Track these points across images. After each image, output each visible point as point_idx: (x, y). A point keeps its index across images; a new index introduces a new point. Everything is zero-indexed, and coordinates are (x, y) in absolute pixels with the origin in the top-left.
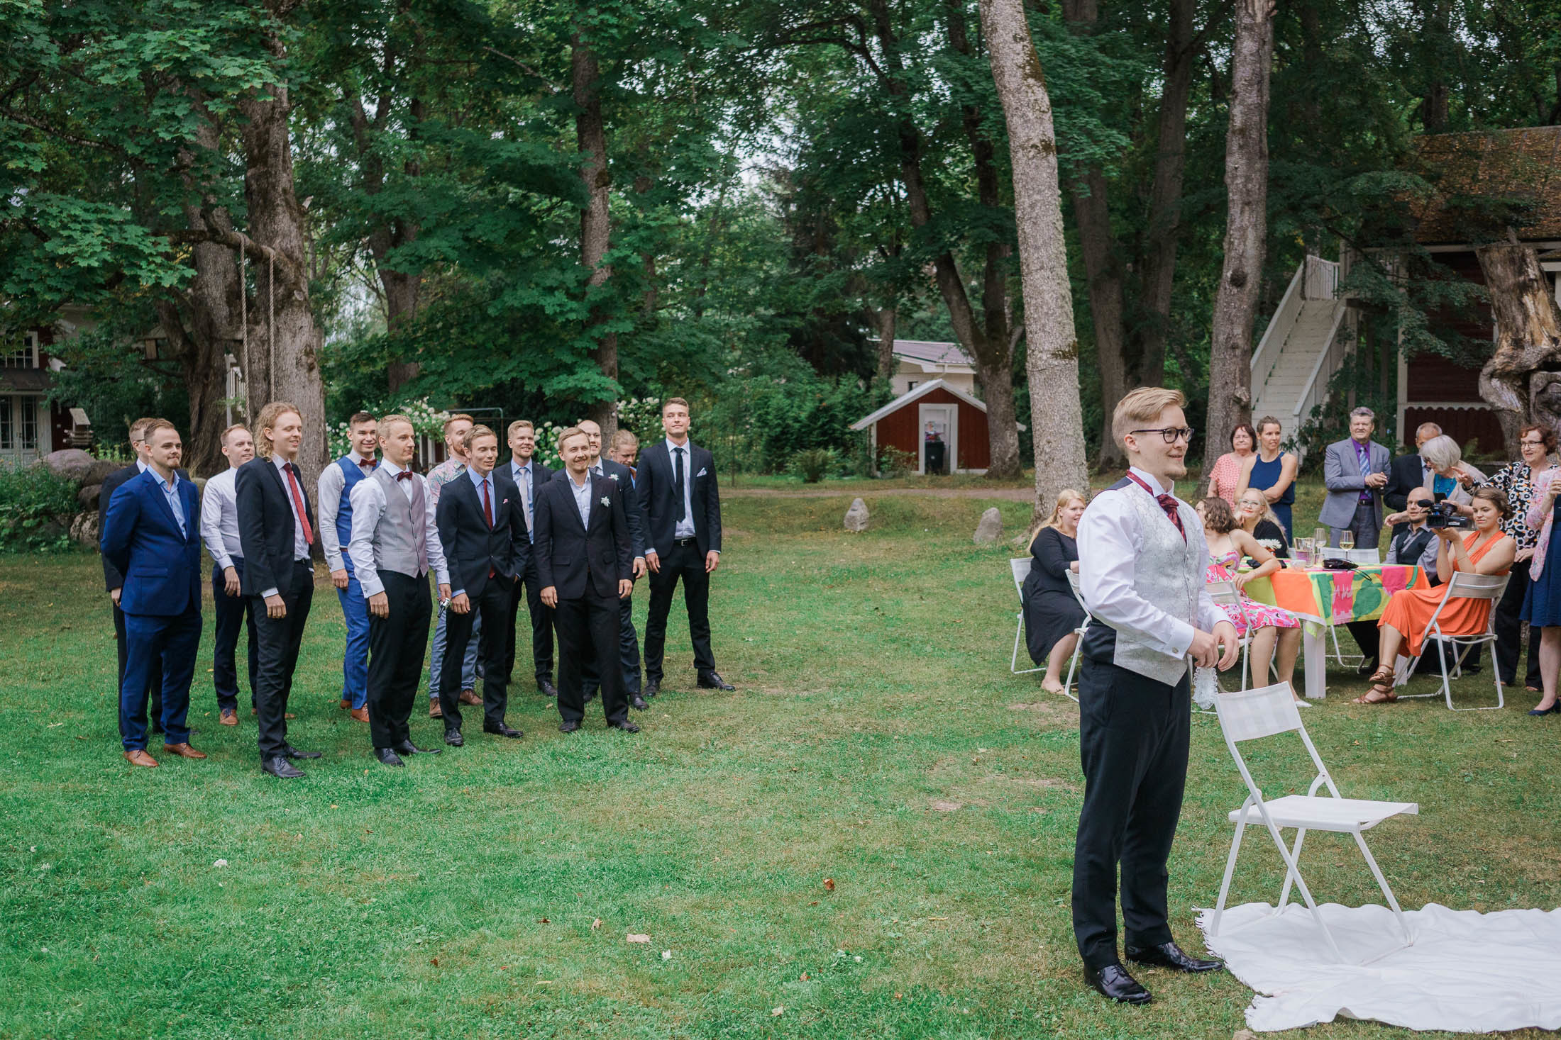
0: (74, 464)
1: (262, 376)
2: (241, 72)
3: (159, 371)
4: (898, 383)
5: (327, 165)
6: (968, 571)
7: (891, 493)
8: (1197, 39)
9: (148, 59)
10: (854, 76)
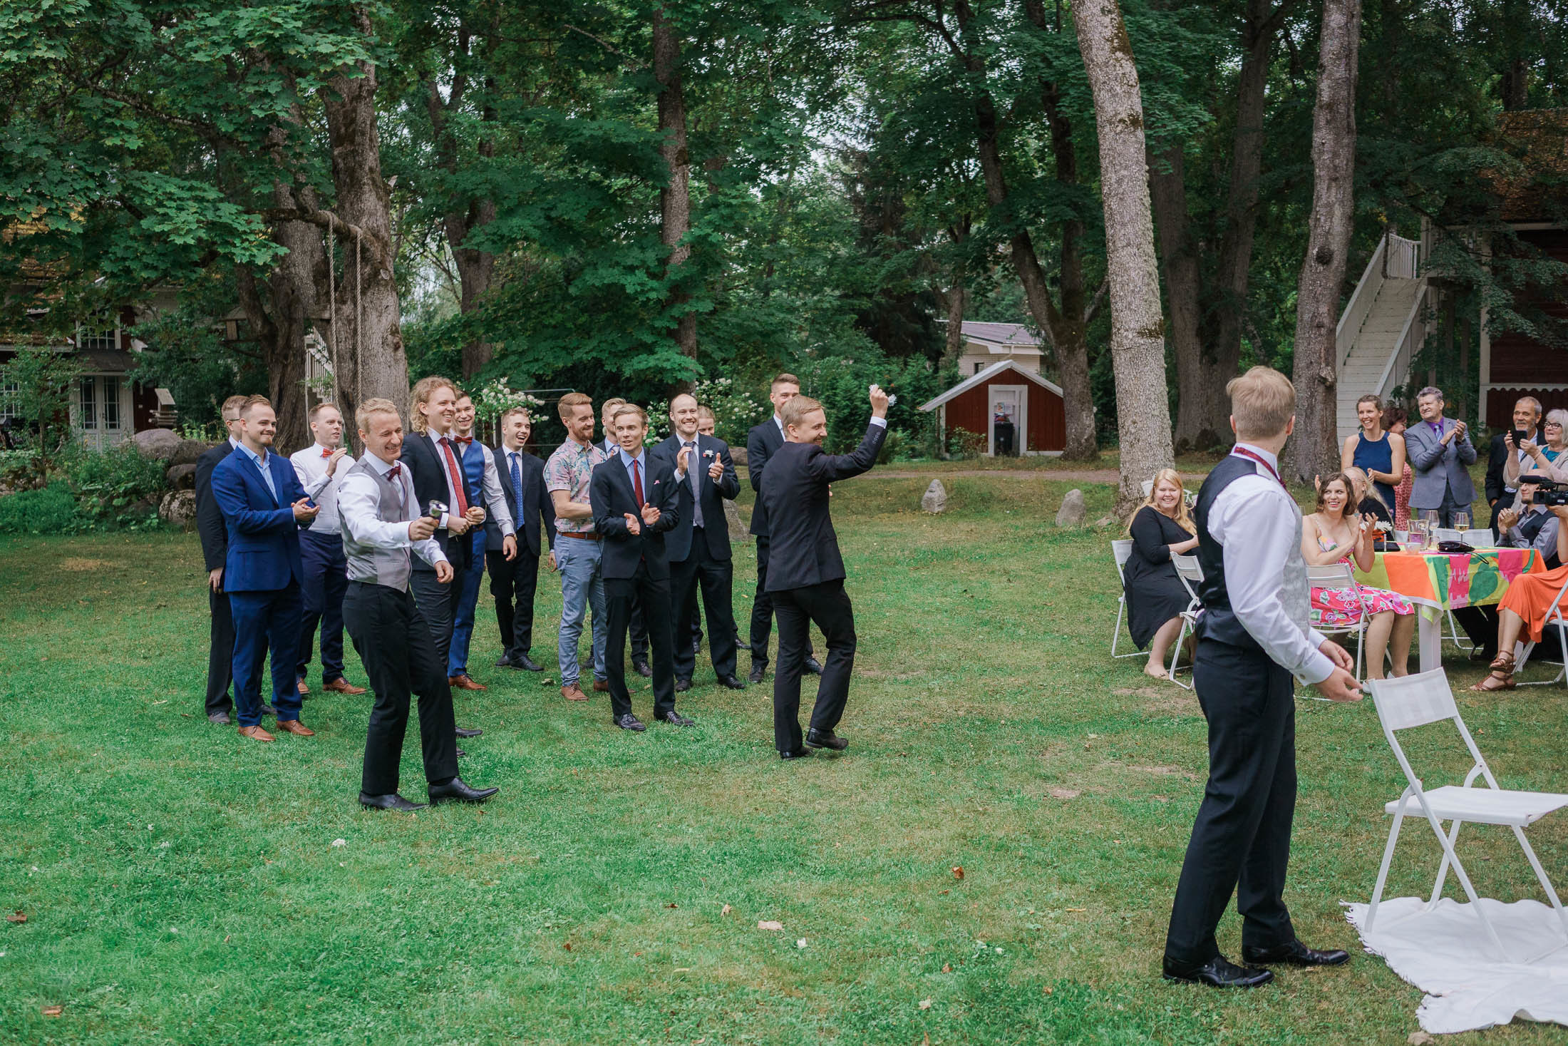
0: (162, 443)
1: (348, 356)
2: (334, 49)
3: (238, 351)
4: (965, 365)
5: (400, 148)
6: (1053, 553)
7: (965, 475)
8: (1274, 16)
9: (241, 36)
10: (924, 54)
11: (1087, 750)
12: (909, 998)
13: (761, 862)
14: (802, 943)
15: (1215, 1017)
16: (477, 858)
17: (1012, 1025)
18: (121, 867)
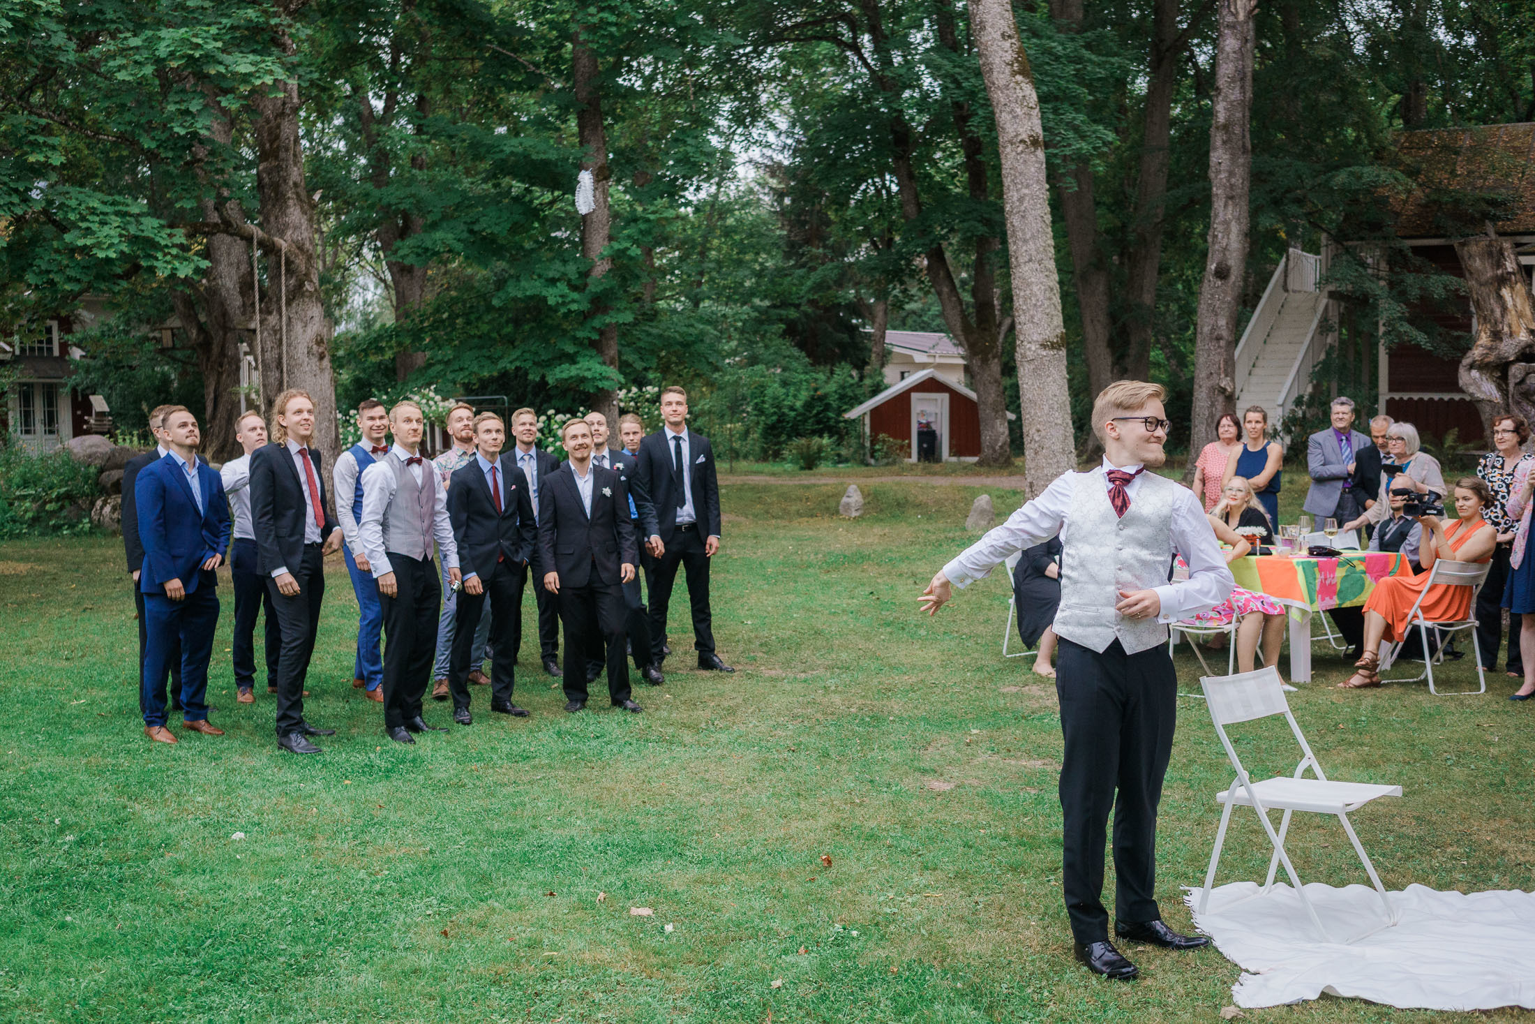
0: (94, 450)
1: (274, 365)
2: (253, 69)
3: (175, 360)
4: (890, 373)
5: (335, 159)
7: (885, 481)
8: (1180, 37)
9: (163, 55)
10: (846, 73)
11: (968, 745)
12: (763, 978)
13: (642, 852)
14: (669, 928)
15: (1046, 994)
16: (370, 849)
17: (854, 1002)
18: (26, 857)
